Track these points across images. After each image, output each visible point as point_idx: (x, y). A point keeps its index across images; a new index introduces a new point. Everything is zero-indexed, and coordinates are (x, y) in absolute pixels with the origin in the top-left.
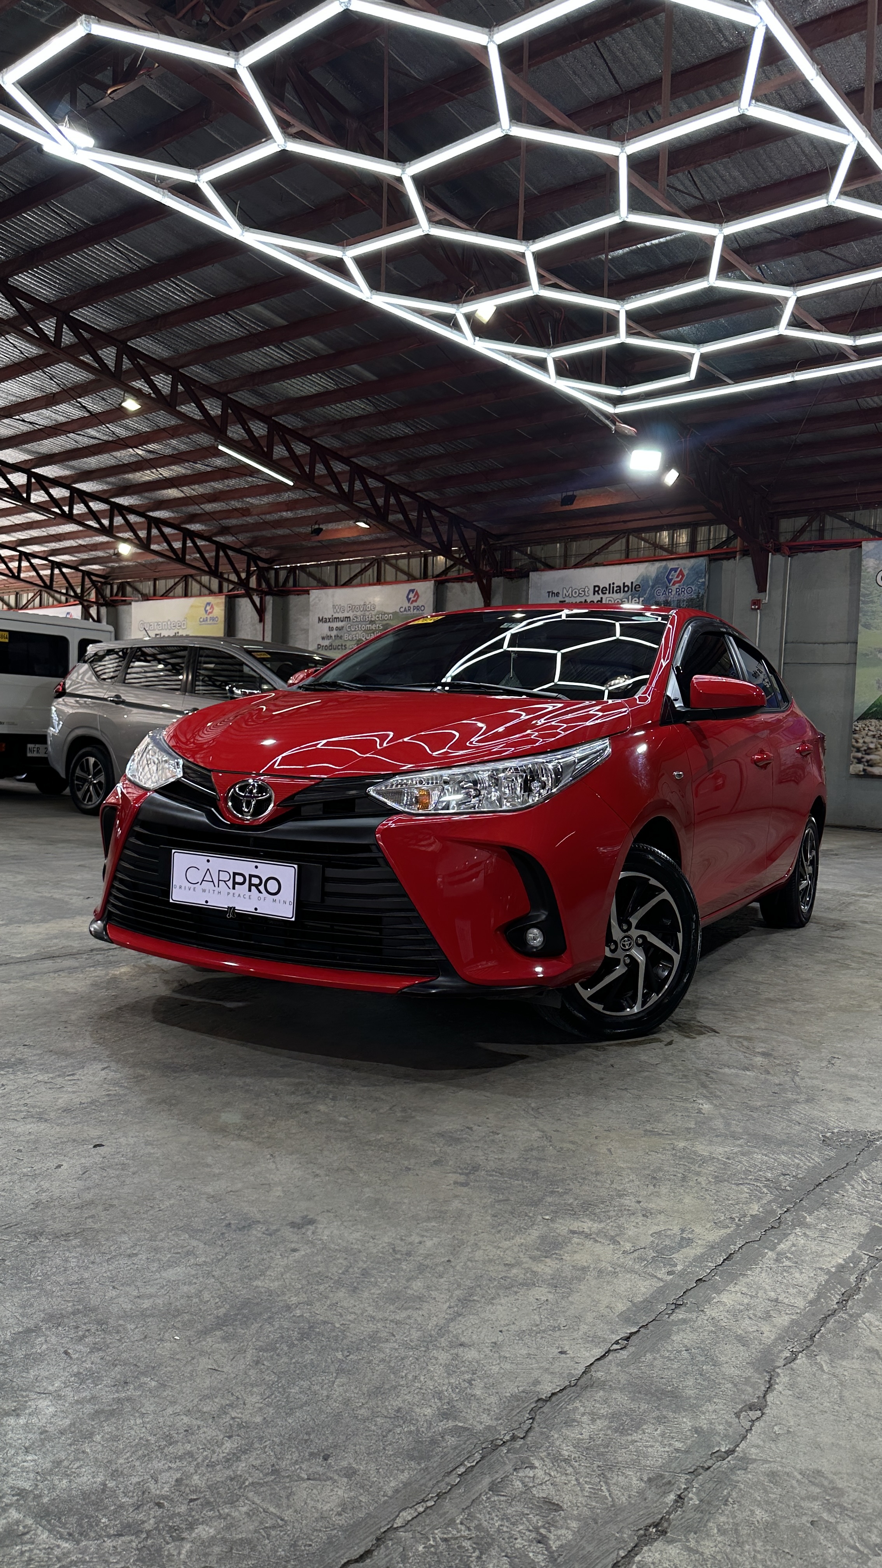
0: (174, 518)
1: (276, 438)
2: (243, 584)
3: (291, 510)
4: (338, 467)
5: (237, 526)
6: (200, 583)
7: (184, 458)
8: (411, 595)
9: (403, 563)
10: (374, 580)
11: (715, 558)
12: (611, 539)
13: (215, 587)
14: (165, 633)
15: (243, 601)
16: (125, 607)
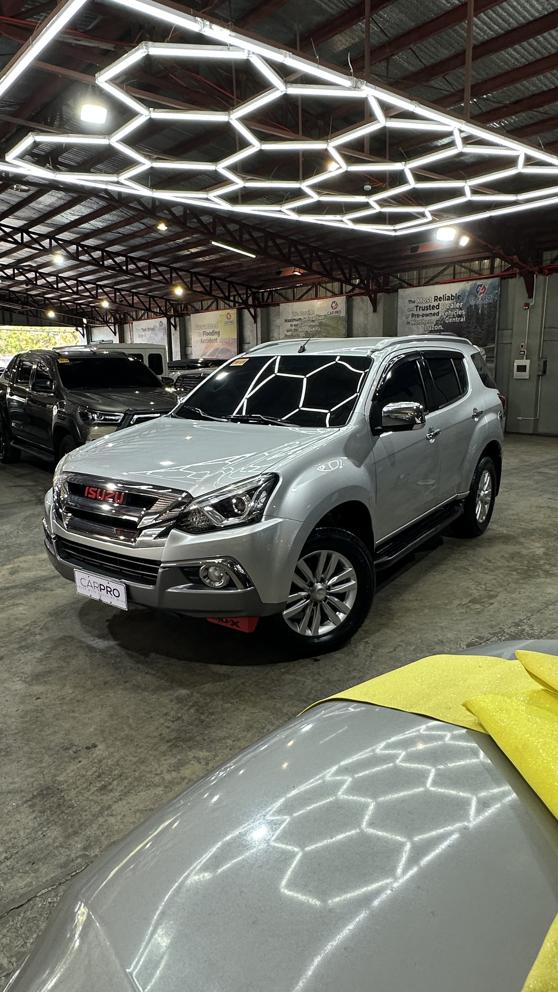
0: (204, 271)
1: (244, 232)
2: (245, 303)
3: (264, 262)
4: (280, 242)
6: (224, 302)
8: (334, 305)
9: (329, 286)
10: (314, 296)
11: (504, 277)
12: (445, 267)
13: (232, 304)
14: (208, 331)
15: (246, 312)
16: (188, 317)
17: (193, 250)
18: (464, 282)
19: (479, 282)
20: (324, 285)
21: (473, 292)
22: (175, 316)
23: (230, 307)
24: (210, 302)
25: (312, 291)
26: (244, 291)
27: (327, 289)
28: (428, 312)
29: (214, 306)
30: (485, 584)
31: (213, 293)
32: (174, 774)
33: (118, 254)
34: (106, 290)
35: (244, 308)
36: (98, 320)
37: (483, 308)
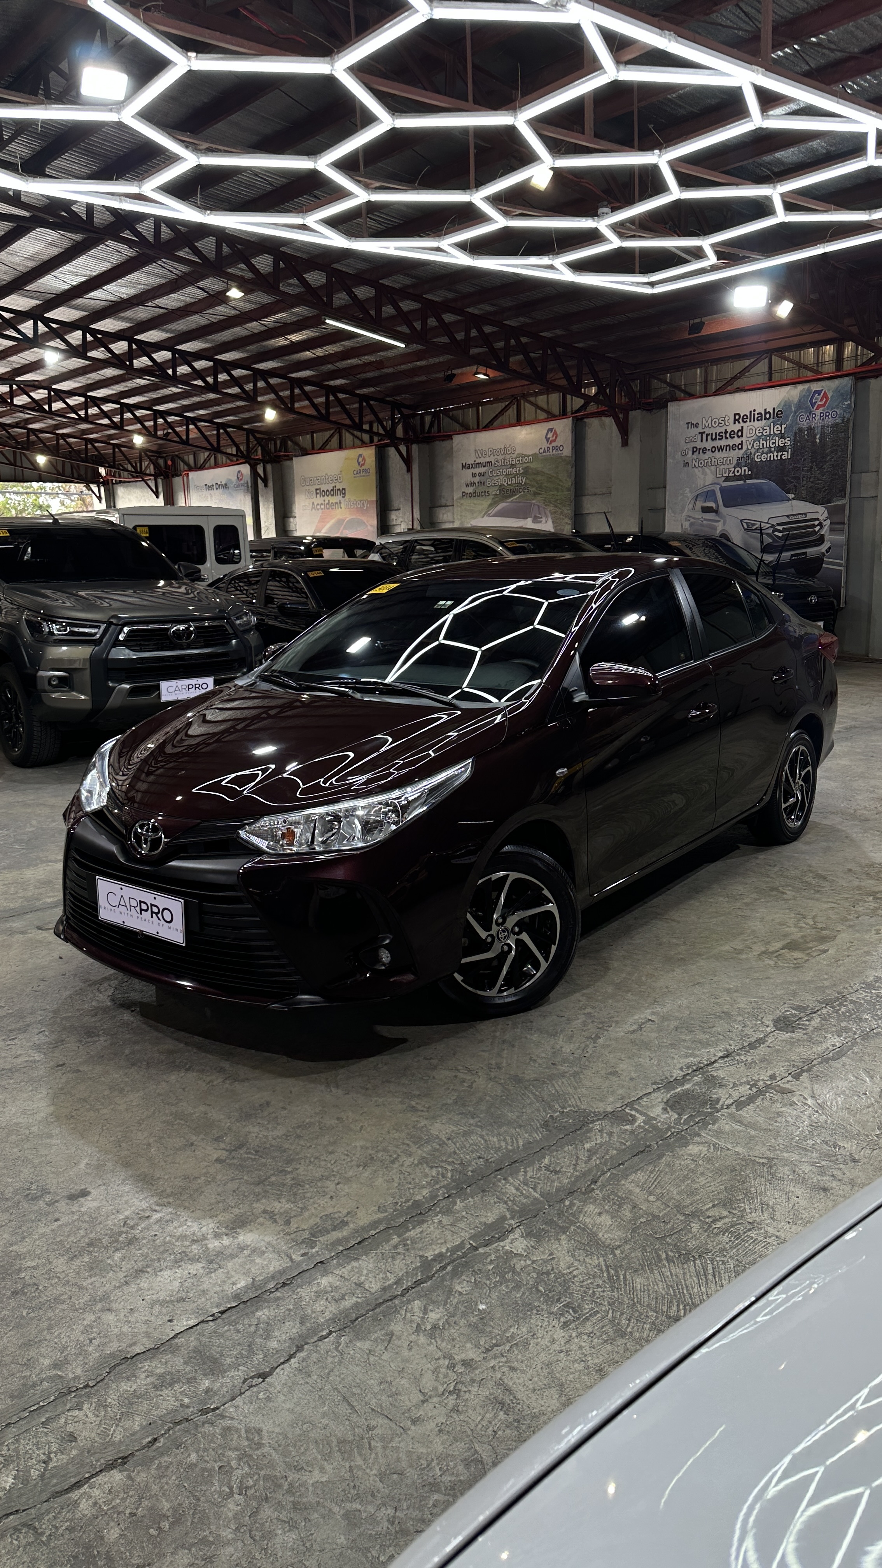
0: (314, 377)
1: (383, 299)
2: (389, 434)
3: (422, 359)
4: (451, 318)
6: (353, 434)
7: (306, 324)
8: (550, 435)
9: (542, 400)
10: (514, 421)
11: (861, 376)
12: (752, 360)
13: (366, 437)
14: (324, 487)
15: (392, 451)
16: (288, 462)
17: (295, 337)
18: (789, 387)
19: (815, 386)
20: (532, 399)
21: (806, 405)
22: (265, 462)
23: (364, 444)
24: (327, 434)
25: (511, 410)
26: (389, 413)
27: (537, 407)
28: (723, 443)
29: (335, 440)
30: (814, 918)
31: (332, 418)
32: (226, 1241)
33: (158, 346)
34: (140, 413)
35: (387, 445)
36: (126, 470)
37: (823, 434)
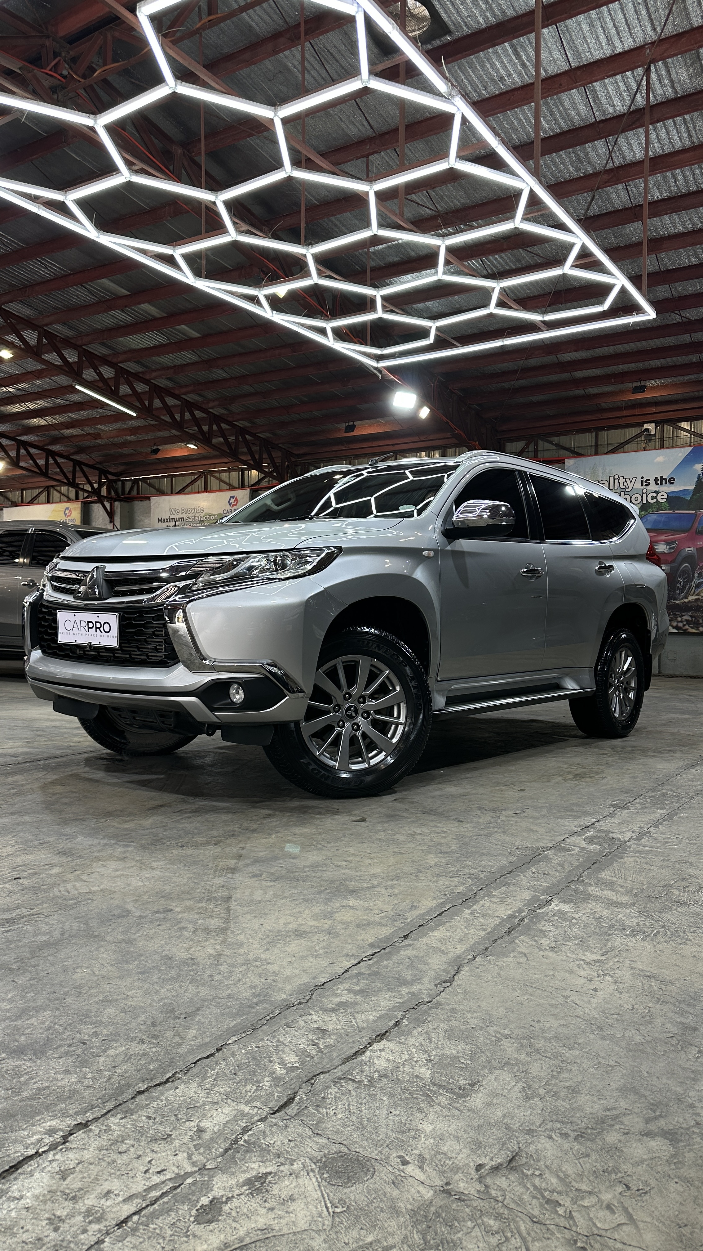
0: (39, 441)
1: (122, 380)
2: (96, 492)
3: (134, 434)
4: (171, 401)
5: (90, 447)
6: (60, 492)
7: (47, 394)
8: (232, 501)
9: (224, 476)
10: (202, 489)
13: (73, 494)
15: (97, 506)
20: (217, 475)
23: (69, 500)
24: (37, 491)
25: (199, 481)
27: (221, 480)
35: (93, 501)
